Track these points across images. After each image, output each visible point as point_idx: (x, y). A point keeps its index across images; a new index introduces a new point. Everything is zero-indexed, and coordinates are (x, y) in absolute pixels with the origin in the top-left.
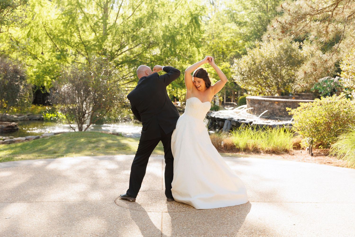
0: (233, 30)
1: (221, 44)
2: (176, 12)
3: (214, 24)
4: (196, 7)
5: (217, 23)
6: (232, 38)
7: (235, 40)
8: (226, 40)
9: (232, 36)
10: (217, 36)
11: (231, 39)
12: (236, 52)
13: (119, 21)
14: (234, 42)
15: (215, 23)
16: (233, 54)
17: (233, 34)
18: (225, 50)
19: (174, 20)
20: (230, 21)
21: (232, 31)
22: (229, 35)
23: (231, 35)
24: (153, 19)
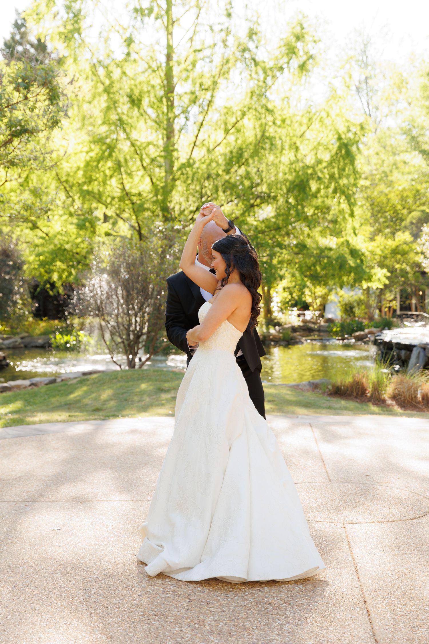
0: (414, 166)
1: (392, 196)
2: (308, 135)
3: (375, 156)
4: (347, 125)
5: (380, 154)
6: (413, 183)
7: (419, 187)
8: (400, 188)
9: (412, 180)
10: (381, 180)
11: (412, 185)
12: (423, 211)
13: (199, 154)
14: (418, 191)
15: (377, 154)
16: (416, 214)
17: (416, 176)
18: (399, 207)
19: (305, 149)
20: (409, 150)
21: (413, 169)
22: (406, 177)
23: (411, 177)
24: (264, 149)
